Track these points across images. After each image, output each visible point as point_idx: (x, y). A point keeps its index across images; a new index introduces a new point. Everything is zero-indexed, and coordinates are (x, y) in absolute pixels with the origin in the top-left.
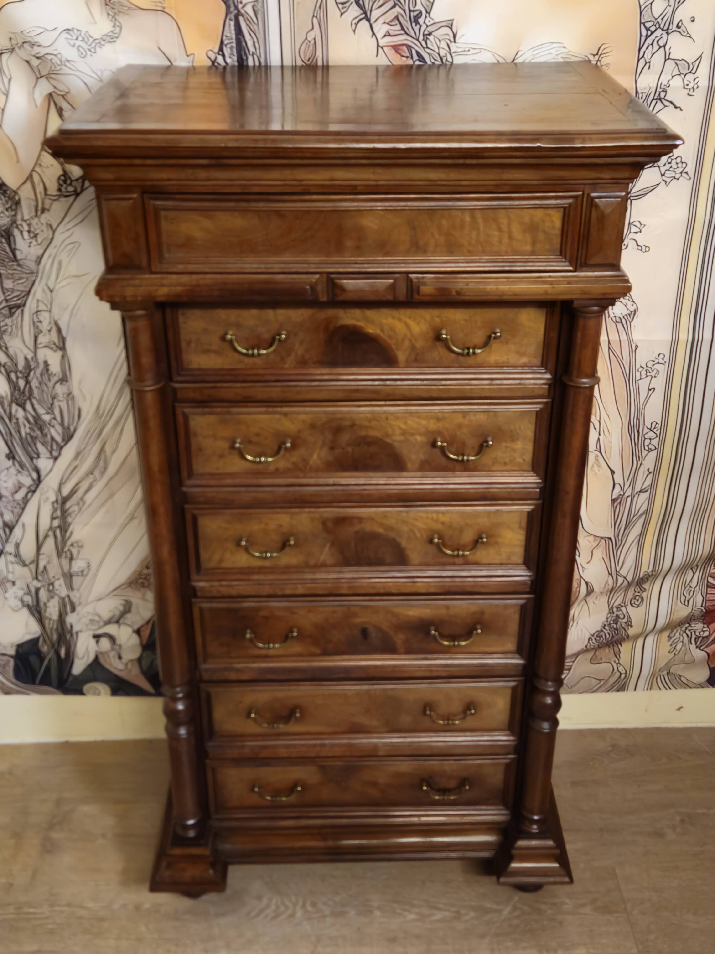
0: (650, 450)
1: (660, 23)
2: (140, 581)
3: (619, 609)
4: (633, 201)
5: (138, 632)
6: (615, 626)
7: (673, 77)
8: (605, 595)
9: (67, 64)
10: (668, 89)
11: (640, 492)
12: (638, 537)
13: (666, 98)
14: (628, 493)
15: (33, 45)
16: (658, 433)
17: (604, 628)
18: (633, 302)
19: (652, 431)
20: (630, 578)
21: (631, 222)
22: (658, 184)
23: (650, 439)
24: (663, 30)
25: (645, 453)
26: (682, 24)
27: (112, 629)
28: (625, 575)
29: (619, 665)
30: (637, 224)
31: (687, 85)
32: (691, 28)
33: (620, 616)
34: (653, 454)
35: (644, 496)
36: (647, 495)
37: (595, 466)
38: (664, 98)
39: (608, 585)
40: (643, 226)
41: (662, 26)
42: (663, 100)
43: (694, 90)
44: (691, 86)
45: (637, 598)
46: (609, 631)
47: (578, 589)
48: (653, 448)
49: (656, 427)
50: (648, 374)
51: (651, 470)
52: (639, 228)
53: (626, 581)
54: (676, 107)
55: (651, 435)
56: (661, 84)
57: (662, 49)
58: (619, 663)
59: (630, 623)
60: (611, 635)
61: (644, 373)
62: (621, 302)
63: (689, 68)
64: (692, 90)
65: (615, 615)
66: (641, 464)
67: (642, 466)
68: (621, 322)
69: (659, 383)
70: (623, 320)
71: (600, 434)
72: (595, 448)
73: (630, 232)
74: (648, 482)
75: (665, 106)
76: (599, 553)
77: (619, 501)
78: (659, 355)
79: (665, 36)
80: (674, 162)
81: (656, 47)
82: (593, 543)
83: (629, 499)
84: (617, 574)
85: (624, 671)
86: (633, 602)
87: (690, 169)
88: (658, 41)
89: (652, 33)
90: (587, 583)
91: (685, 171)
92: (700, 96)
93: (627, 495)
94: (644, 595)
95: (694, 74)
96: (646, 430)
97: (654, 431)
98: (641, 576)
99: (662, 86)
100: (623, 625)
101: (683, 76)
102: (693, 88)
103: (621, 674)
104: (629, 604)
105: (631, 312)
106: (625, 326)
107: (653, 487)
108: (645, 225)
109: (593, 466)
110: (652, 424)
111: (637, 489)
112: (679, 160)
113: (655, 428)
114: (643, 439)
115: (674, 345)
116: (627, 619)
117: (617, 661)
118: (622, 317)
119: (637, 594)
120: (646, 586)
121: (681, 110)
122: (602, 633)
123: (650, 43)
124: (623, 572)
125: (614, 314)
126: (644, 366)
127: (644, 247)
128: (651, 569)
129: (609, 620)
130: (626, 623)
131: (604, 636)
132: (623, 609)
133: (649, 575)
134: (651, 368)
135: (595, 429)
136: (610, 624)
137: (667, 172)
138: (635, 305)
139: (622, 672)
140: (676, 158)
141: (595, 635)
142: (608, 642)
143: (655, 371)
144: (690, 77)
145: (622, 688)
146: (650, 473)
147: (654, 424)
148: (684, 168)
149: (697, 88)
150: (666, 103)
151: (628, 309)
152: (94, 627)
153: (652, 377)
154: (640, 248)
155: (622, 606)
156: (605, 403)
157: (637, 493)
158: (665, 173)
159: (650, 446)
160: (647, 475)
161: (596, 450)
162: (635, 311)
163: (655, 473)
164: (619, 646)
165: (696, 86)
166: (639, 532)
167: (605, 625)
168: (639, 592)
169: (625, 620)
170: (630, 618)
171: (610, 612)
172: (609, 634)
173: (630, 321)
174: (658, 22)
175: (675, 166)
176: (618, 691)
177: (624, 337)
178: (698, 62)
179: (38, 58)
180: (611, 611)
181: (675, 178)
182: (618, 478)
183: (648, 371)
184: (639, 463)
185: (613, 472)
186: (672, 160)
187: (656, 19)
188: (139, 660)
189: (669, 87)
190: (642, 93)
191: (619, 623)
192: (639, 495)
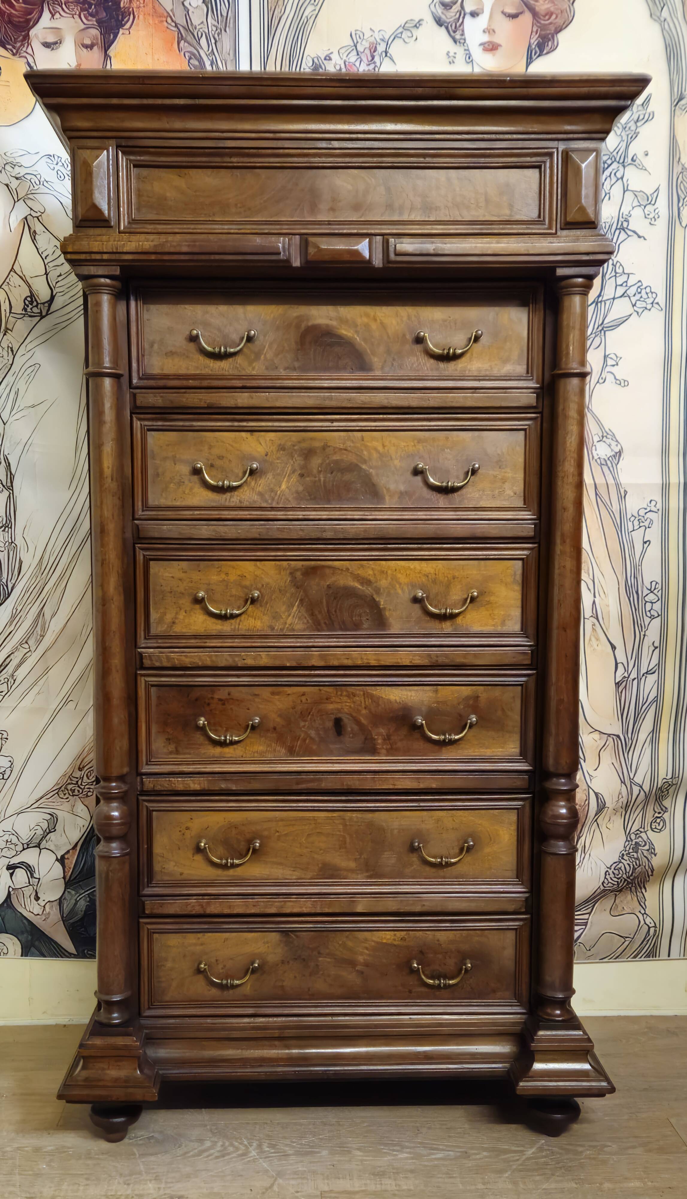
0: (652, 617)
1: (616, 156)
2: (69, 787)
3: (638, 836)
4: (606, 332)
5: (62, 860)
6: (635, 854)
7: (633, 208)
8: (619, 814)
9: (45, 183)
10: (629, 219)
11: (646, 673)
12: (651, 734)
13: (629, 227)
14: (634, 675)
15: (15, 165)
16: (659, 594)
17: (623, 858)
18: (617, 441)
19: (652, 592)
20: (646, 787)
21: (607, 354)
22: (630, 315)
23: (652, 603)
24: (618, 162)
25: (647, 620)
26: (637, 157)
27: (30, 857)
28: (641, 784)
29: (645, 916)
30: (614, 357)
31: (648, 215)
32: (647, 162)
33: (641, 843)
34: (657, 622)
35: (652, 679)
36: (654, 677)
37: (593, 639)
38: (627, 228)
39: (622, 797)
40: (619, 359)
41: (618, 159)
42: (626, 230)
43: (655, 220)
44: (651, 216)
45: (658, 820)
46: (628, 862)
47: (587, 802)
48: (656, 615)
49: (657, 587)
50: (642, 524)
51: (657, 644)
52: (616, 361)
53: (642, 792)
54: (639, 237)
55: (651, 597)
56: (623, 214)
57: (620, 181)
58: (645, 913)
59: (653, 850)
60: (632, 867)
61: (636, 523)
62: (604, 442)
63: (648, 200)
64: (653, 220)
65: (633, 843)
66: (644, 635)
67: (646, 637)
68: (607, 465)
69: (654, 534)
70: (608, 462)
71: (595, 597)
72: (591, 614)
73: (606, 366)
74: (655, 661)
75: (629, 236)
76: (607, 757)
77: (625, 683)
78: (651, 502)
79: (621, 168)
80: (643, 292)
81: (614, 179)
82: (599, 741)
83: (635, 682)
84: (631, 782)
85: (653, 925)
86: (653, 827)
87: (661, 299)
88: (615, 174)
89: (609, 166)
90: (596, 794)
91: (656, 301)
92: (662, 224)
93: (633, 676)
94: (666, 816)
95: (654, 205)
96: (646, 592)
97: (654, 592)
98: (659, 786)
99: (624, 216)
100: (645, 853)
101: (643, 207)
102: (654, 217)
103: (649, 928)
104: (649, 828)
105: (616, 453)
106: (611, 469)
107: (661, 665)
108: (621, 358)
109: (590, 640)
110: (651, 582)
111: (644, 670)
112: (648, 290)
113: (655, 589)
114: (644, 602)
115: (665, 488)
116: (649, 846)
117: (643, 912)
118: (607, 459)
119: (657, 815)
120: (667, 803)
121: (645, 239)
122: (621, 864)
123: (608, 175)
124: (638, 779)
125: (598, 455)
126: (636, 515)
127: (622, 382)
128: (670, 776)
129: (627, 849)
130: (648, 850)
131: (623, 868)
132: (643, 835)
133: (670, 785)
134: (644, 517)
135: (589, 589)
136: (629, 853)
137: (638, 302)
138: (619, 445)
139: (650, 925)
140: (645, 288)
141: (613, 867)
142: (628, 877)
143: (649, 520)
144: (649, 208)
145: (652, 954)
146: (656, 648)
147: (654, 584)
148: (655, 299)
149: (658, 217)
150: (630, 233)
151: (612, 450)
152: (9, 854)
153: (646, 528)
154: (618, 382)
155: (641, 832)
156: (597, 558)
157: (643, 675)
158: (636, 303)
159: (653, 612)
160: (654, 651)
161: (592, 616)
162: (620, 451)
163: (661, 647)
164: (643, 891)
165: (657, 216)
166: (652, 729)
167: (623, 855)
168: (659, 813)
169: (647, 847)
170: (652, 844)
171: (627, 840)
172: (628, 864)
173: (616, 463)
174: (614, 156)
175: (645, 296)
176: (648, 956)
177: (611, 481)
178: (655, 194)
179: (17, 178)
180: (629, 839)
181: (646, 308)
182: (621, 657)
183: (640, 521)
184: (642, 633)
185: (613, 648)
186: (641, 289)
187: (611, 153)
188: (60, 901)
189: (630, 216)
190: (605, 223)
191: (640, 851)
192: (646, 677)
